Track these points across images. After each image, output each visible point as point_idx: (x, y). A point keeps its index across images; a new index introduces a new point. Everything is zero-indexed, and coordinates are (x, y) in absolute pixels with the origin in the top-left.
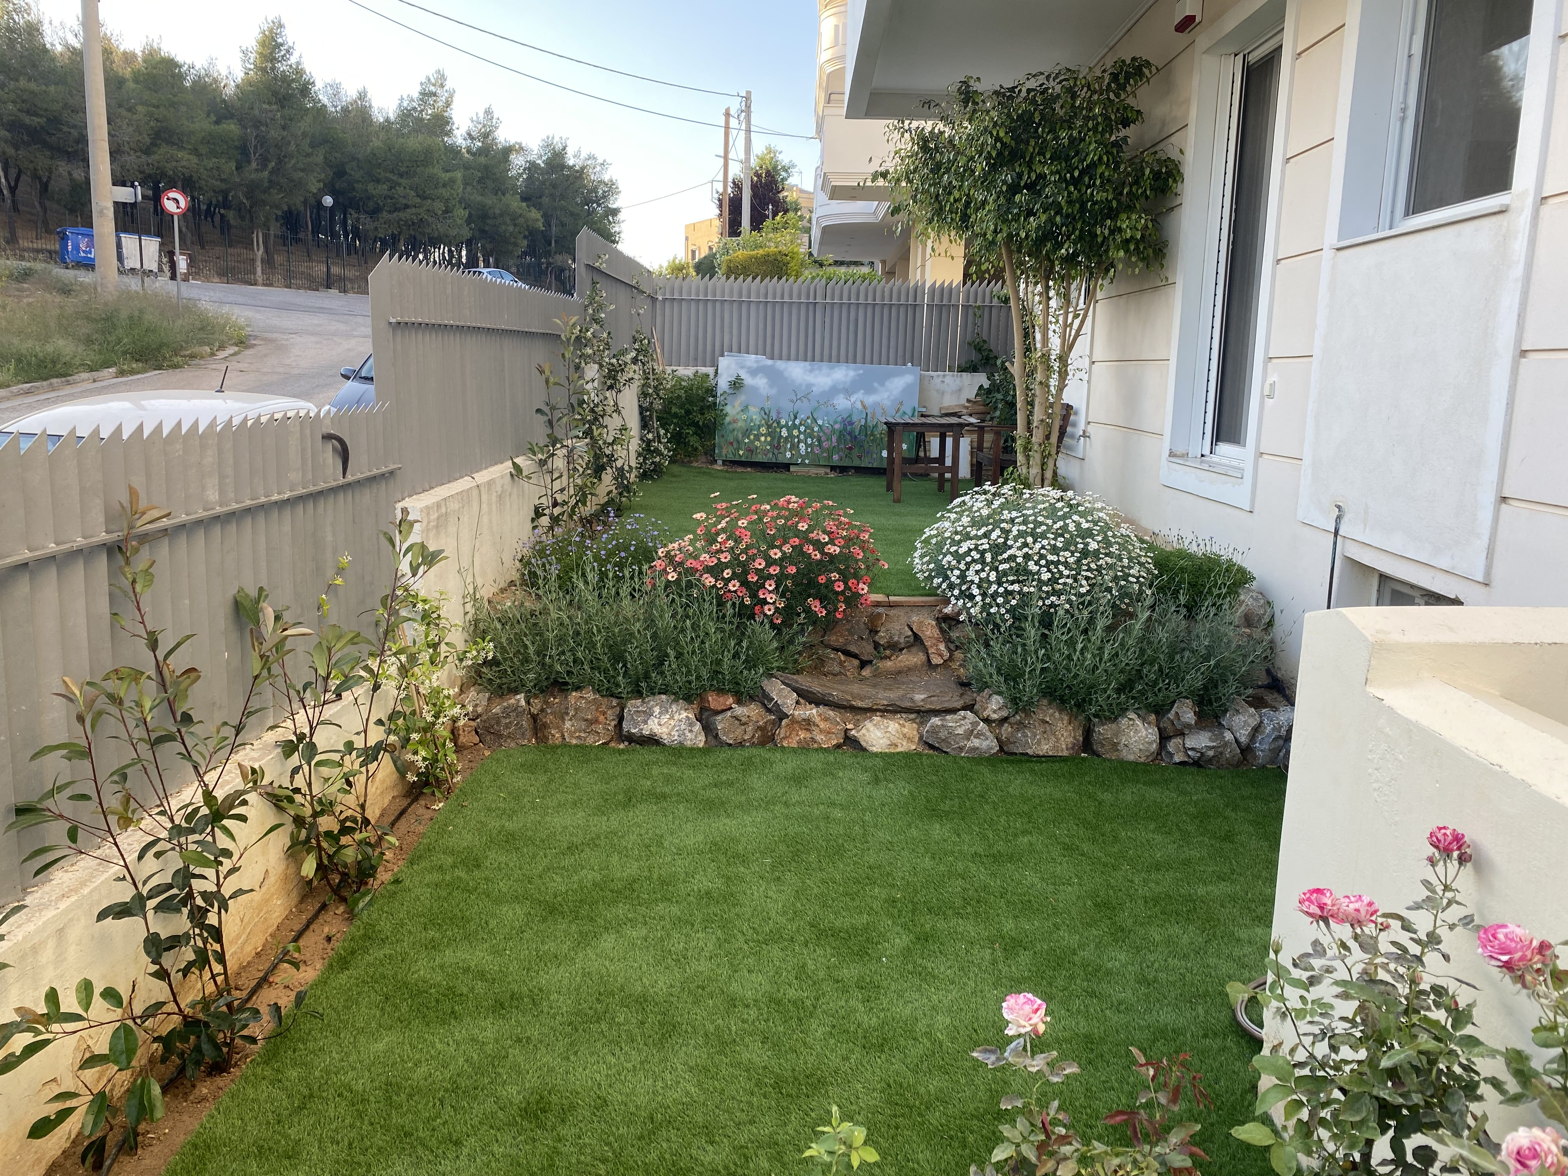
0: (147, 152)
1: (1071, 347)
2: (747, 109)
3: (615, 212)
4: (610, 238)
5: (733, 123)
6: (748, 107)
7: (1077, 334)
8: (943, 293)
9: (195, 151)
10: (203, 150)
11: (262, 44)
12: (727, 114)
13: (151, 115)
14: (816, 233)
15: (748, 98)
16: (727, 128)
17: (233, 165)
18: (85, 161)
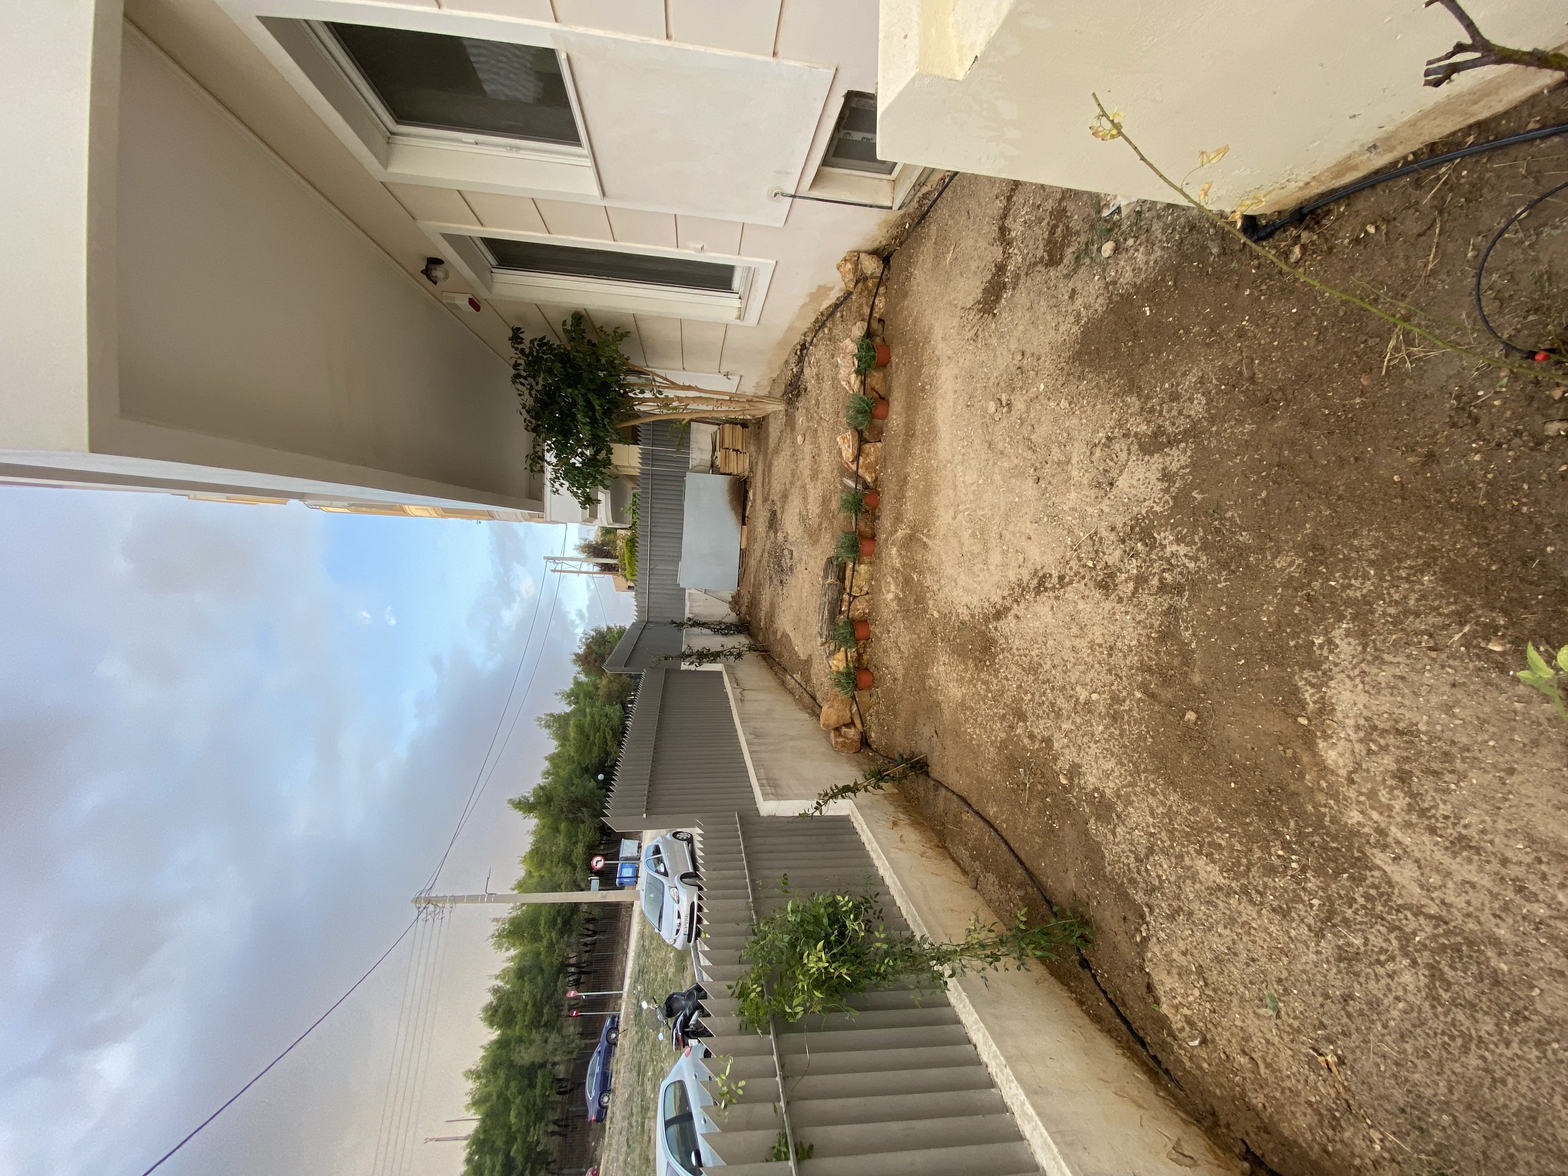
0: (574, 868)
1: (673, 383)
2: (554, 559)
3: (609, 629)
4: (621, 632)
5: (559, 568)
6: (552, 558)
7: (666, 379)
8: (645, 457)
9: (576, 843)
10: (574, 839)
11: (521, 809)
12: (554, 571)
13: (557, 866)
14: (617, 526)
15: (548, 559)
16: (561, 571)
17: (581, 825)
18: (577, 905)
